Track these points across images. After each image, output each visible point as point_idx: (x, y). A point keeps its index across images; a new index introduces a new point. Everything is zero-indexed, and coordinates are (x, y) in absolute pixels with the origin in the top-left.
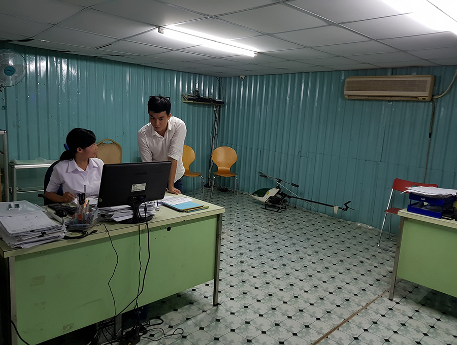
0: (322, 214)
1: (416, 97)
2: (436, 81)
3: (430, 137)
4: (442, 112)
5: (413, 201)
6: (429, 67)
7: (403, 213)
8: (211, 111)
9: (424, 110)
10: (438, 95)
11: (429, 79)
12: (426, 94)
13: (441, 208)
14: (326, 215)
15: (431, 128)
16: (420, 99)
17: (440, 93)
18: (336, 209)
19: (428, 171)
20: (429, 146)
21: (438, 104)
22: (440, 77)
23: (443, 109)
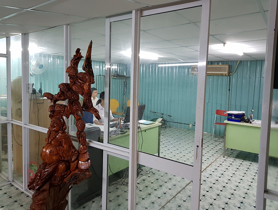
0: (183, 129)
1: (222, 74)
2: (230, 67)
3: (229, 91)
4: (234, 80)
5: (229, 117)
6: (227, 61)
7: (226, 121)
8: (123, 81)
9: (226, 79)
10: (231, 73)
11: (227, 67)
12: (226, 73)
13: (239, 119)
14: (185, 129)
15: (229, 87)
16: (224, 75)
17: (232, 72)
18: (191, 125)
19: (230, 105)
20: (229, 95)
21: (231, 77)
22: (231, 65)
23: (233, 79)
